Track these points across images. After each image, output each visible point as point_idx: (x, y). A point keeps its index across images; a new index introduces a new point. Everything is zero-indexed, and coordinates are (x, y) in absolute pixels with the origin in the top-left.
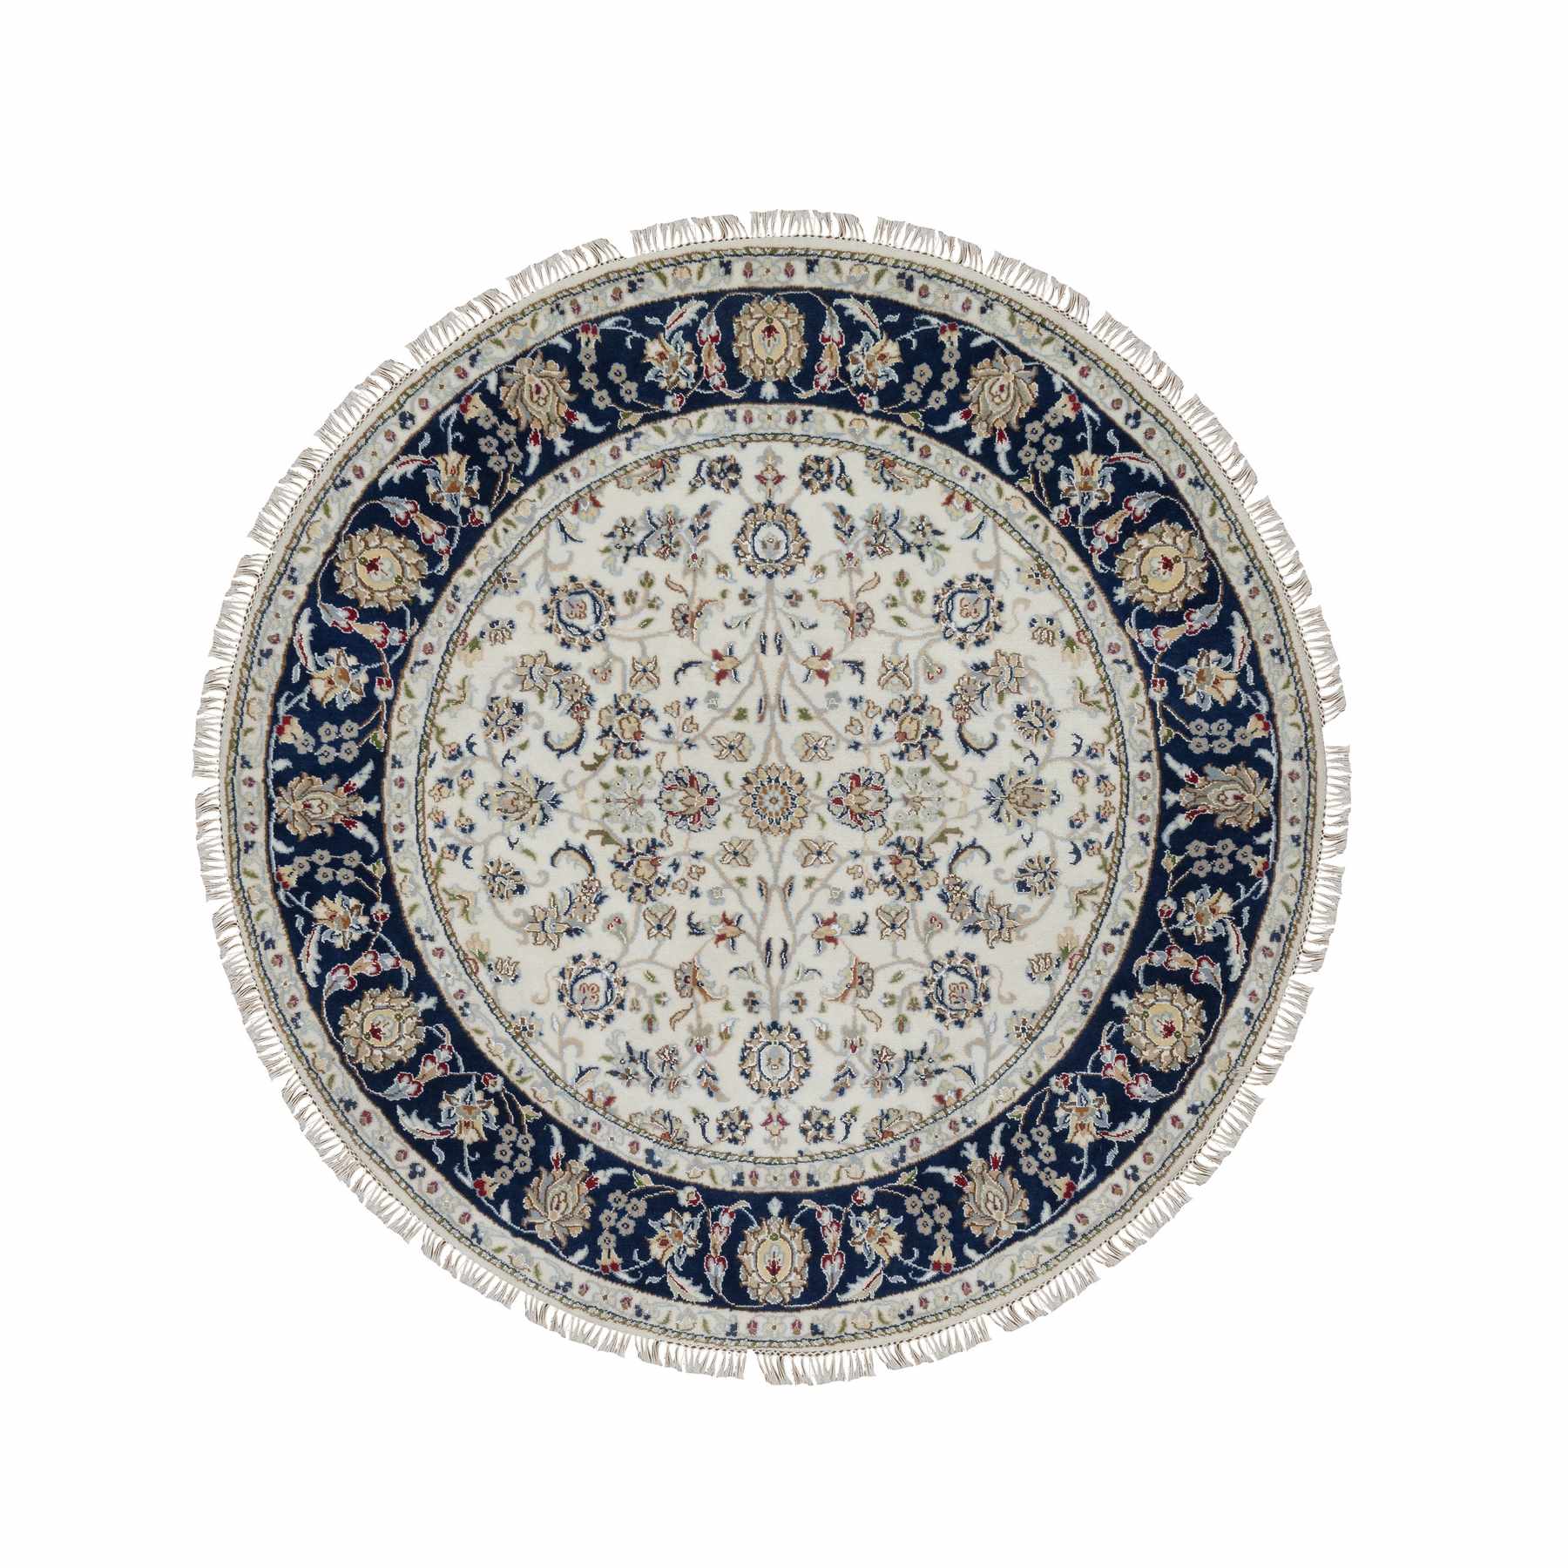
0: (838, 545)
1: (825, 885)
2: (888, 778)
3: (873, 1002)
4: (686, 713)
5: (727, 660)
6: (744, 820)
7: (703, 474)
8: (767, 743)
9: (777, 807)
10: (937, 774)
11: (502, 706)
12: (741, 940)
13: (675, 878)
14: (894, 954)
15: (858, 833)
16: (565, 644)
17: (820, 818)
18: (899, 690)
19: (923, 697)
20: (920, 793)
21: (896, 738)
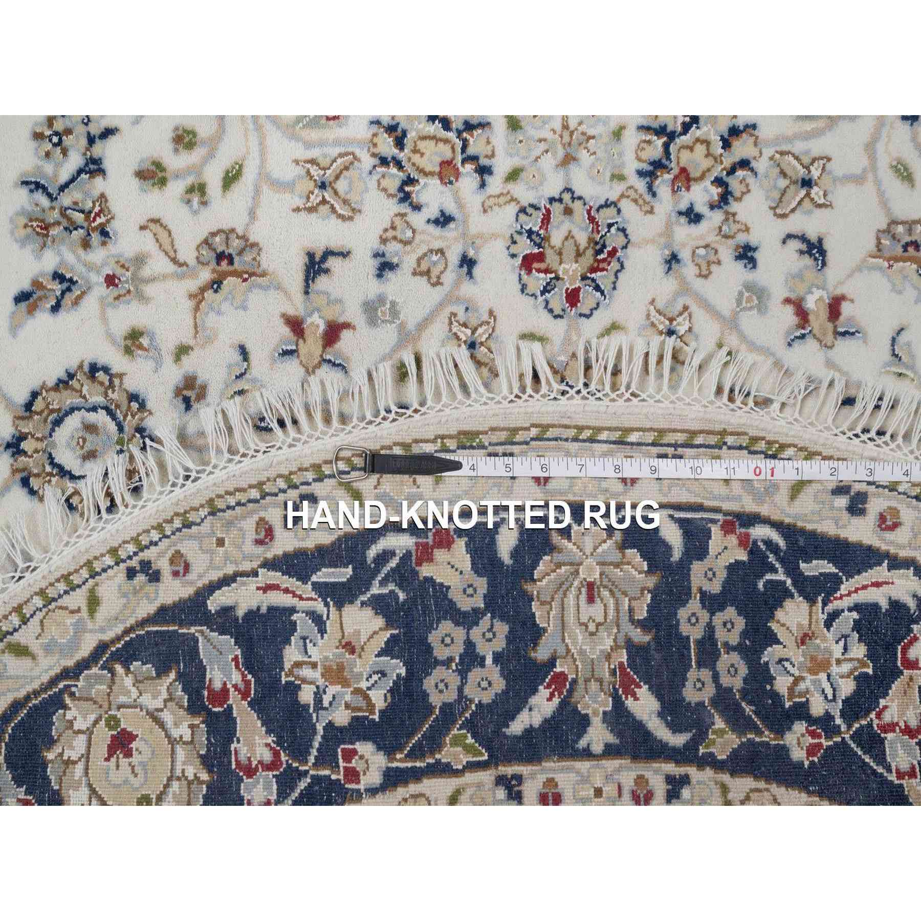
0: (91, 303)
2: (526, 196)
14: (858, 179)
15: (632, 257)
18: (360, 178)
19: (375, 128)
20: (554, 132)
21: (451, 183)
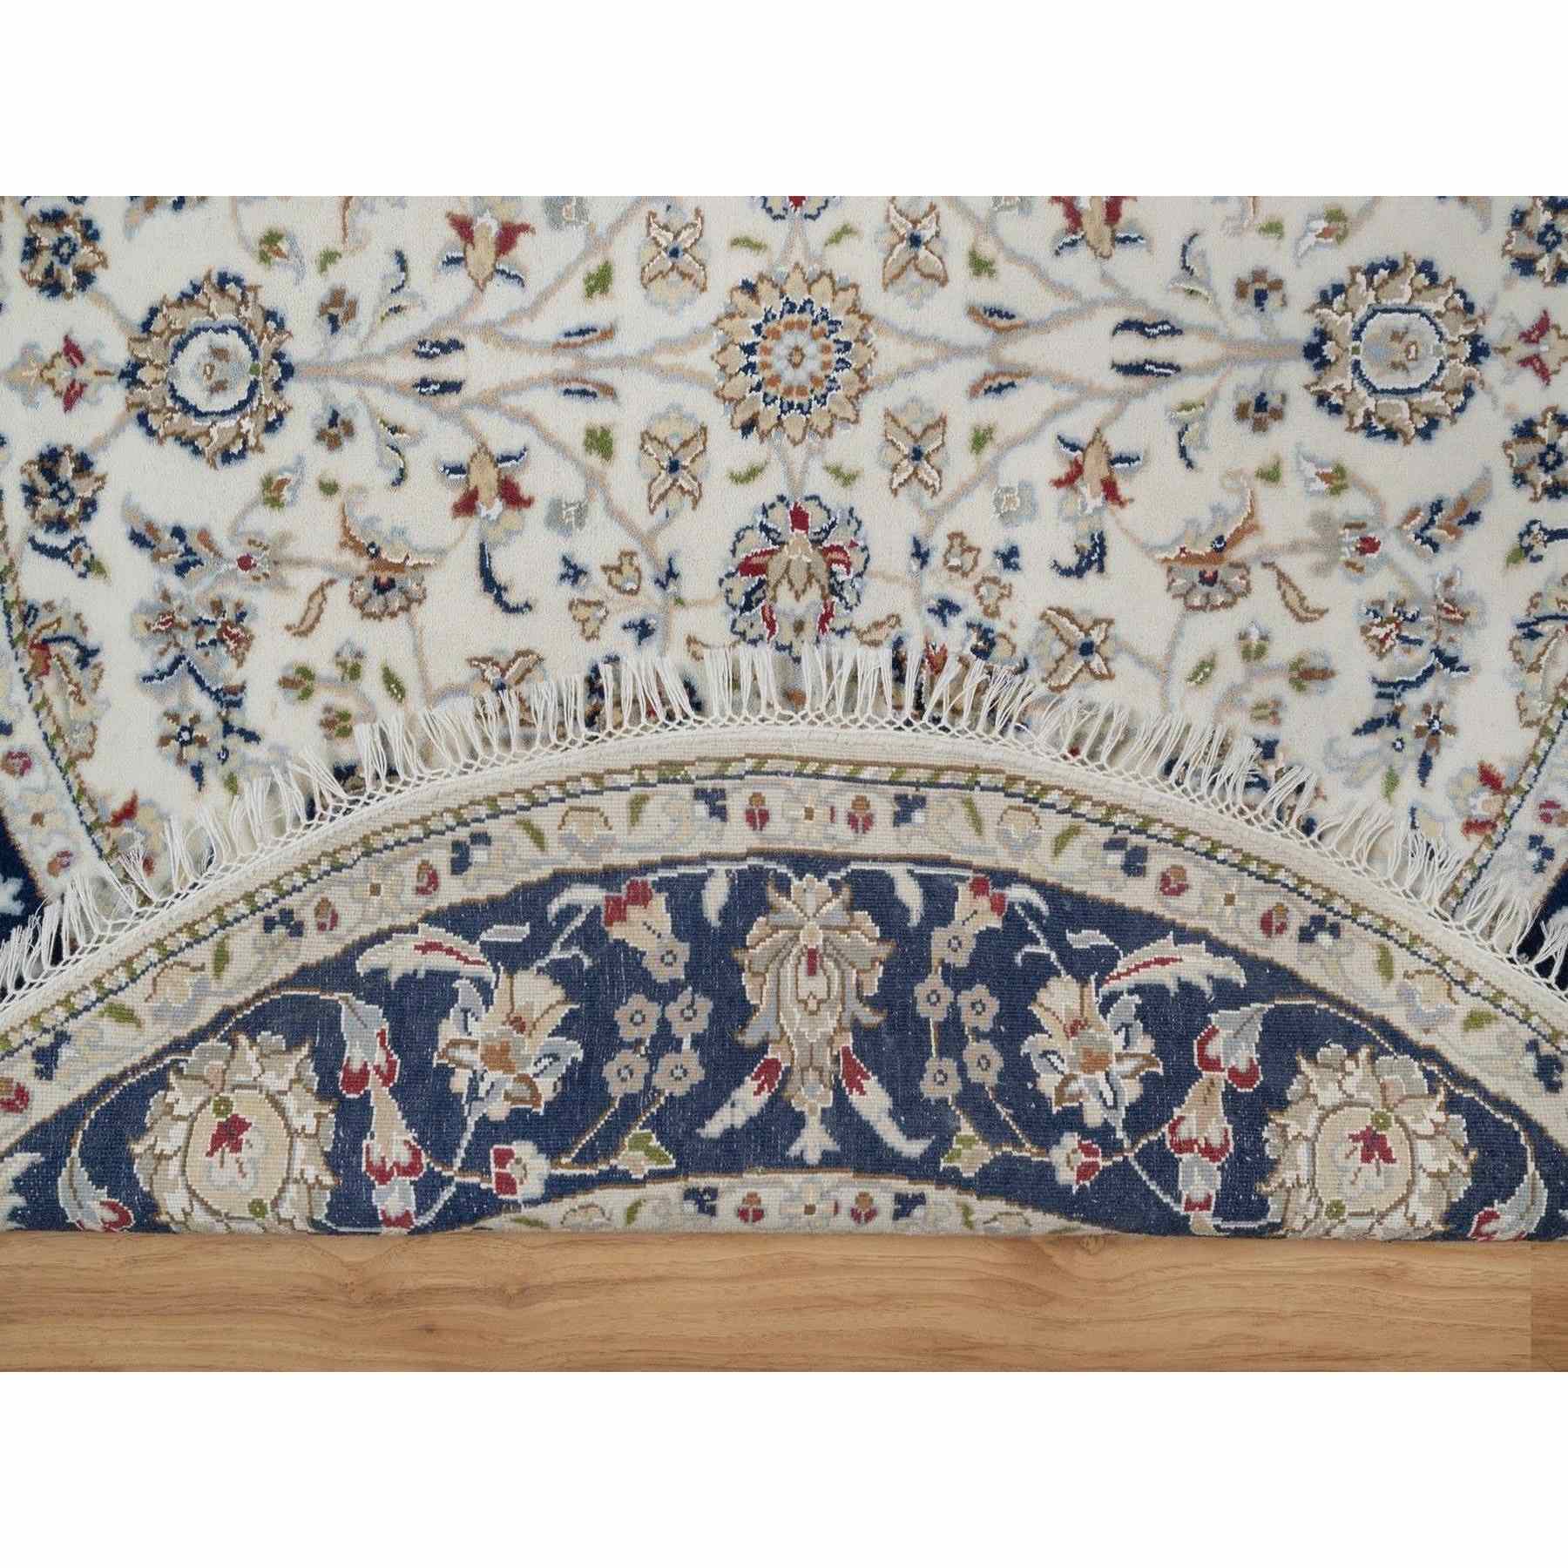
6: (839, 432)
7: (61, 541)
9: (811, 349)
13: (973, 611)
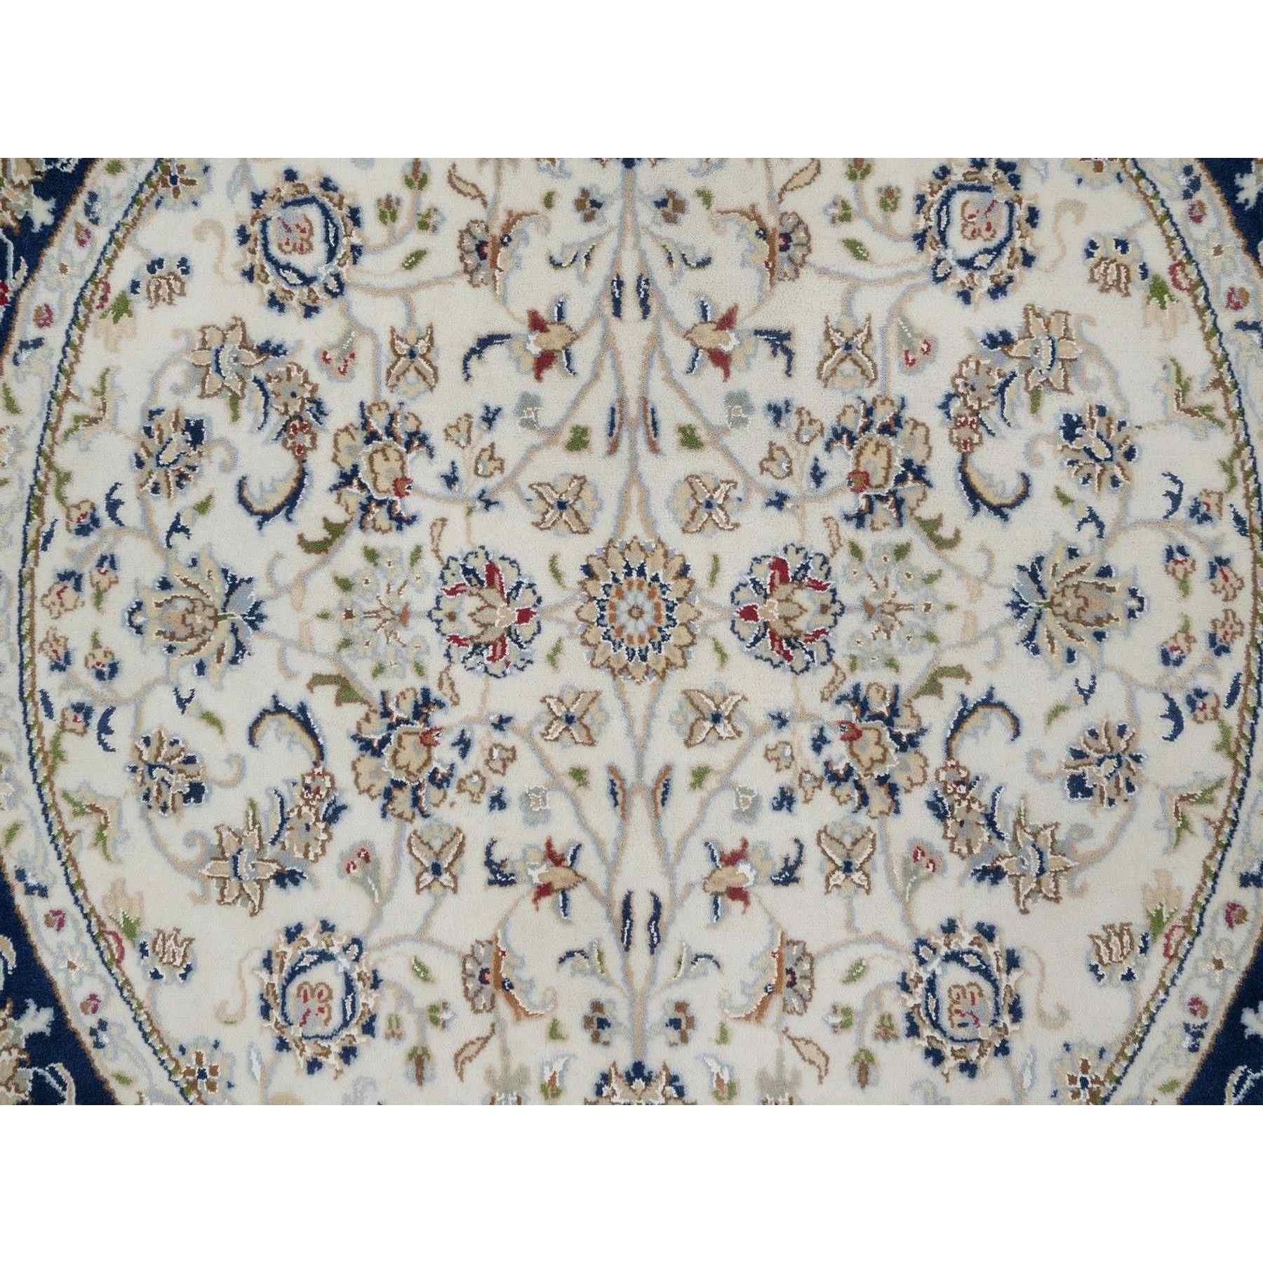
1: (726, 785)
2: (838, 564)
3: (813, 1024)
4: (482, 439)
5: (554, 329)
8: (624, 497)
10: (923, 557)
11: (168, 428)
12: (578, 896)
14: (850, 924)
15: (783, 677)
16: (275, 302)
17: (718, 648)
18: (854, 387)
19: (898, 403)
20: (894, 596)
21: (850, 483)
